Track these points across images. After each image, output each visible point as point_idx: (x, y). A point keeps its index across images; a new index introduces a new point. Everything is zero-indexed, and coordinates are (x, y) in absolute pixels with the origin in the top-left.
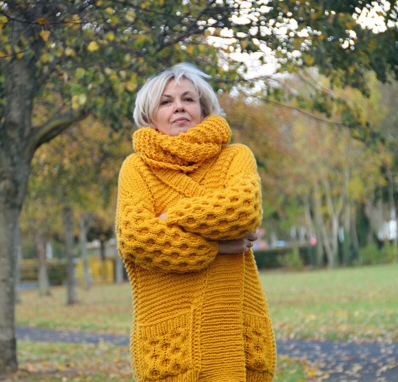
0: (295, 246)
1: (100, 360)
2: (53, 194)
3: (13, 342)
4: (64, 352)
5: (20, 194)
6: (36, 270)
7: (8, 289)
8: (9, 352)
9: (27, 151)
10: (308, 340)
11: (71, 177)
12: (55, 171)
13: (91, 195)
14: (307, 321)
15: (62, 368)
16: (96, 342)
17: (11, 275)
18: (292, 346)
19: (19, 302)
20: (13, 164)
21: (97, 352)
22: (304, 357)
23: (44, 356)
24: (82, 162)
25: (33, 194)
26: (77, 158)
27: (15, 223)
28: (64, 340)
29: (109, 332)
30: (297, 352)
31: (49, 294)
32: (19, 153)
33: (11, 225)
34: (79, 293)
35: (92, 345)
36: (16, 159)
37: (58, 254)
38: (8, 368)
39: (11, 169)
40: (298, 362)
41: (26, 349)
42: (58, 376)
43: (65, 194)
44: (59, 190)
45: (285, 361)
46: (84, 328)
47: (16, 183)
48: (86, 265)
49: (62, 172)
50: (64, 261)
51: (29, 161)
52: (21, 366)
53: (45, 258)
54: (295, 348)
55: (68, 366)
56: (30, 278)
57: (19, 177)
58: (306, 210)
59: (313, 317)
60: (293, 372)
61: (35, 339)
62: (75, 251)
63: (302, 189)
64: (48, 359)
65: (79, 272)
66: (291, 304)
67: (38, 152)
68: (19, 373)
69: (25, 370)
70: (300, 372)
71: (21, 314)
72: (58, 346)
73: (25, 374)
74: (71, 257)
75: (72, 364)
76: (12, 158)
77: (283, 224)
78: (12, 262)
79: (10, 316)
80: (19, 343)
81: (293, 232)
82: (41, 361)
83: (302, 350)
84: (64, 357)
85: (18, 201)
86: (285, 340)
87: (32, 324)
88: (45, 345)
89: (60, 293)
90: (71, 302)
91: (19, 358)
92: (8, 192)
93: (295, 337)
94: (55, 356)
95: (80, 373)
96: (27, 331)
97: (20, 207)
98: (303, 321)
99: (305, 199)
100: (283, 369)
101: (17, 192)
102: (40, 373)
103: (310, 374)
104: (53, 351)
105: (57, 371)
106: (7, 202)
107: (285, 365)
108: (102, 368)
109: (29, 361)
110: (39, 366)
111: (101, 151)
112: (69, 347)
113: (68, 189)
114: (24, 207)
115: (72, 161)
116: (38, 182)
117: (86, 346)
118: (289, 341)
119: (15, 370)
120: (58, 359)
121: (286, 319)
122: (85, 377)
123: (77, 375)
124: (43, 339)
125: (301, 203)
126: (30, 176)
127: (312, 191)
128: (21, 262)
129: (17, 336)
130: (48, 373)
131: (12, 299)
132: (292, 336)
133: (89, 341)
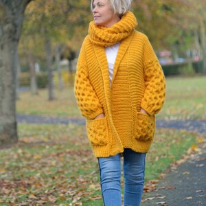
0: (190, 62)
1: (70, 135)
2: (39, 31)
3: (15, 124)
4: (47, 130)
5: (18, 32)
6: (29, 79)
7: (11, 92)
8: (12, 131)
9: (22, 6)
10: (198, 120)
11: (50, 21)
12: (39, 18)
13: (62, 32)
14: (198, 108)
15: (46, 140)
16: (67, 123)
17: (13, 82)
18: (188, 124)
19: (19, 99)
20: (14, 14)
21: (68, 130)
22: (196, 131)
23: (34, 133)
24: (56, 11)
25: (26, 32)
26: (53, 9)
27: (15, 51)
28: (47, 122)
29: (75, 117)
30: (192, 127)
31: (37, 94)
32: (17, 7)
33: (12, 52)
34: (56, 93)
35: (64, 125)
36: (15, 11)
37: (42, 69)
38: (12, 141)
39: (12, 17)
40: (192, 134)
41: (23, 129)
42: (43, 145)
43: (46, 32)
44: (42, 30)
45: (184, 133)
46: (59, 114)
47: (15, 26)
48: (60, 76)
49: (44, 18)
50: (46, 73)
51: (23, 12)
52: (20, 139)
53: (34, 71)
54: (190, 125)
55: (49, 138)
56: (26, 84)
57: (17, 22)
58: (196, 39)
59: (201, 106)
60: (189, 140)
61: (29, 122)
62: (53, 67)
63: (193, 26)
64: (37, 134)
65: (55, 80)
66: (187, 98)
67: (28, 6)
68: (19, 143)
69: (23, 142)
70: (193, 140)
71: (20, 107)
72: (43, 126)
73: (23, 144)
74: (51, 71)
75: (52, 138)
76: (13, 10)
77: (182, 48)
78: (14, 75)
79: (13, 108)
80: (19, 125)
81: (188, 53)
82: (32, 135)
83: (195, 126)
84: (47, 133)
85: (17, 37)
86: (184, 120)
87: (27, 113)
88: (35, 126)
89: (44, 93)
90: (51, 98)
91: (19, 134)
92: (11, 31)
93: (190, 118)
94: (42, 132)
95: (57, 143)
96: (24, 117)
97: (18, 40)
98: (195, 108)
99: (196, 32)
100: (182, 138)
101: (15, 31)
102: (32, 143)
103: (200, 141)
104: (40, 129)
105: (43, 142)
106: (10, 37)
107: (184, 136)
108: (71, 140)
109: (26, 136)
110: (31, 139)
111: (68, 4)
112: (50, 127)
113: (48, 29)
114: (20, 41)
115: (50, 11)
116: (29, 24)
117: (60, 126)
118: (187, 121)
119: (16, 141)
120: (43, 134)
121: (185, 107)
122: (60, 145)
123: (55, 144)
124: (33, 122)
125: (193, 35)
126: (24, 21)
127: (199, 27)
128: (20, 75)
129: (17, 120)
130: (37, 143)
131: (14, 98)
132: (188, 117)
133: (62, 122)
